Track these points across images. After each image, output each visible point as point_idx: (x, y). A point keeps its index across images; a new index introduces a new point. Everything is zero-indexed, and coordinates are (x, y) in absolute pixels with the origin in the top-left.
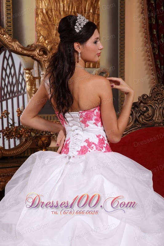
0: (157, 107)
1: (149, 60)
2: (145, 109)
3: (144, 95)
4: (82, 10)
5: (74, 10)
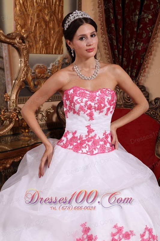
0: (118, 91)
1: (106, 49)
4: (50, 2)
5: (44, 1)
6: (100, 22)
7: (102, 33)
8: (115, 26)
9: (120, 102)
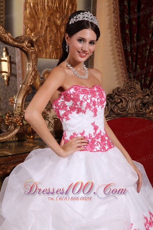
0: (130, 99)
1: (119, 56)
2: (119, 100)
3: (118, 88)
4: (63, 6)
5: (56, 5)
6: (115, 27)
7: (116, 39)
8: (130, 31)
9: (131, 111)
